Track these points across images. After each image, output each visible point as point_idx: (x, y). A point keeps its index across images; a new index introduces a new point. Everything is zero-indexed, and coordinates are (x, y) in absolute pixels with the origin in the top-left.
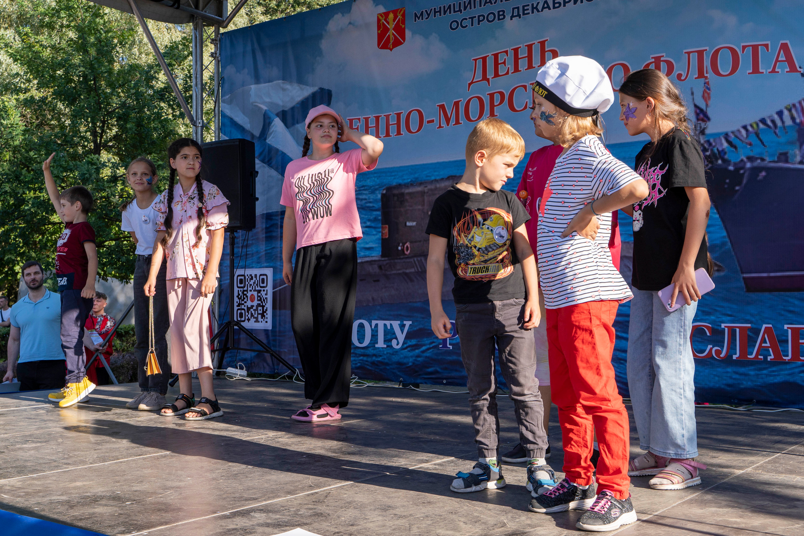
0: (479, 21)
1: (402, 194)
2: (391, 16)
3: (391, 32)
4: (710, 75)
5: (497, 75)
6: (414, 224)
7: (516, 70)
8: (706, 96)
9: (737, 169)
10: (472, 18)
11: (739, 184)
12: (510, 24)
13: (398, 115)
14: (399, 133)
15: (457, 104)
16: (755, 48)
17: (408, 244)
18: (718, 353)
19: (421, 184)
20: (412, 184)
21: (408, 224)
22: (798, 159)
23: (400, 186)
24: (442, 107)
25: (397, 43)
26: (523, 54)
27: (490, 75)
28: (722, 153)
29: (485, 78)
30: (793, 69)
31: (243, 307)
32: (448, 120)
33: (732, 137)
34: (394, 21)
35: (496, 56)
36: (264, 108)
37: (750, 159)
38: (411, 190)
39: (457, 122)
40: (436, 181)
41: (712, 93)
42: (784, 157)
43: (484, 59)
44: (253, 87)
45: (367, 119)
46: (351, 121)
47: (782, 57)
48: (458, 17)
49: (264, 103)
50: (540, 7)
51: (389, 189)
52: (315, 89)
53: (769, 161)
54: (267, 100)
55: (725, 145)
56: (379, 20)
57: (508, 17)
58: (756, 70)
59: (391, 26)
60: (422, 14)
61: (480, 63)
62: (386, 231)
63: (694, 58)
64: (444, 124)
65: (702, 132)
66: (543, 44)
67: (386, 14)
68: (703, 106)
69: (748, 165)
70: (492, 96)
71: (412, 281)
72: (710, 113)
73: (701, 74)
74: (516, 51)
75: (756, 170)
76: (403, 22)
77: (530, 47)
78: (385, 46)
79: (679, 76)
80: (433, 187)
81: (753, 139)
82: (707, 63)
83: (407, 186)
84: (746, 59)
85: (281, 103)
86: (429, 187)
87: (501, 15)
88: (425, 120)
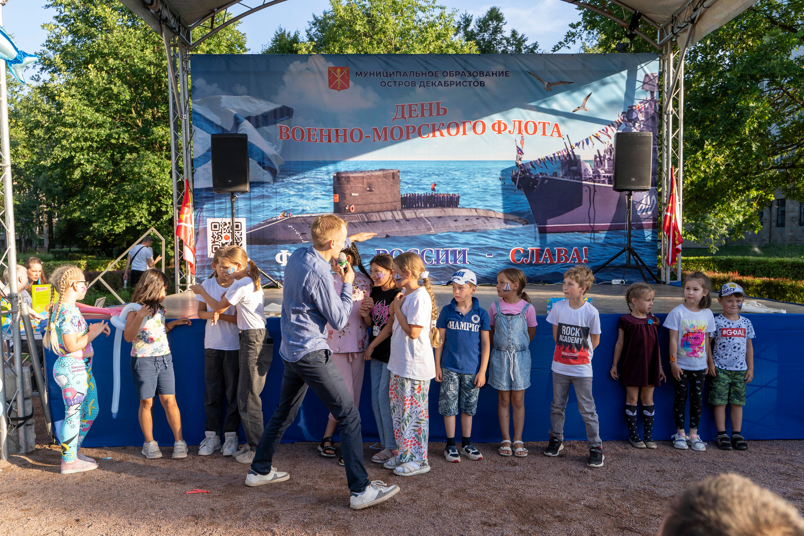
0: (399, 85)
1: (349, 177)
2: (339, 70)
3: (339, 80)
4: (524, 132)
5: (410, 116)
6: (357, 194)
7: (423, 115)
8: (522, 142)
9: (535, 178)
10: (395, 82)
11: (536, 185)
12: (419, 90)
13: (345, 131)
14: (345, 141)
15: (385, 129)
16: (544, 124)
17: (353, 206)
18: (526, 261)
19: (361, 172)
20: (355, 172)
21: (353, 194)
22: (561, 175)
23: (346, 172)
24: (375, 129)
25: (343, 88)
26: (426, 107)
27: (406, 116)
28: (529, 170)
29: (403, 117)
30: (560, 136)
31: (216, 243)
32: (379, 138)
33: (533, 164)
34: (341, 73)
35: (410, 106)
36: (235, 112)
37: (541, 174)
38: (354, 175)
39: (386, 139)
40: (372, 171)
41: (525, 141)
42: (555, 174)
43: (403, 106)
44: (224, 97)
45: (321, 130)
46: (309, 130)
47: (555, 130)
48: (387, 80)
49: (234, 109)
50: (437, 84)
51: (338, 173)
52: (278, 106)
53: (549, 175)
54: (237, 107)
55: (530, 166)
56: (329, 72)
57: (417, 86)
58: (544, 134)
59: (339, 76)
60: (361, 73)
61: (400, 108)
62: (337, 197)
63: (517, 123)
64: (376, 139)
65: (520, 159)
66: (438, 104)
67: (335, 69)
68: (521, 147)
69: (540, 177)
70: (408, 127)
71: (356, 227)
72: (523, 151)
73: (520, 132)
74: (422, 105)
75: (544, 179)
76: (348, 75)
77: (431, 104)
78: (334, 88)
79: (510, 131)
80: (370, 174)
81: (542, 165)
82: (523, 127)
83: (351, 172)
84: (540, 128)
85: (249, 111)
86: (367, 174)
87: (414, 84)
88: (364, 136)
